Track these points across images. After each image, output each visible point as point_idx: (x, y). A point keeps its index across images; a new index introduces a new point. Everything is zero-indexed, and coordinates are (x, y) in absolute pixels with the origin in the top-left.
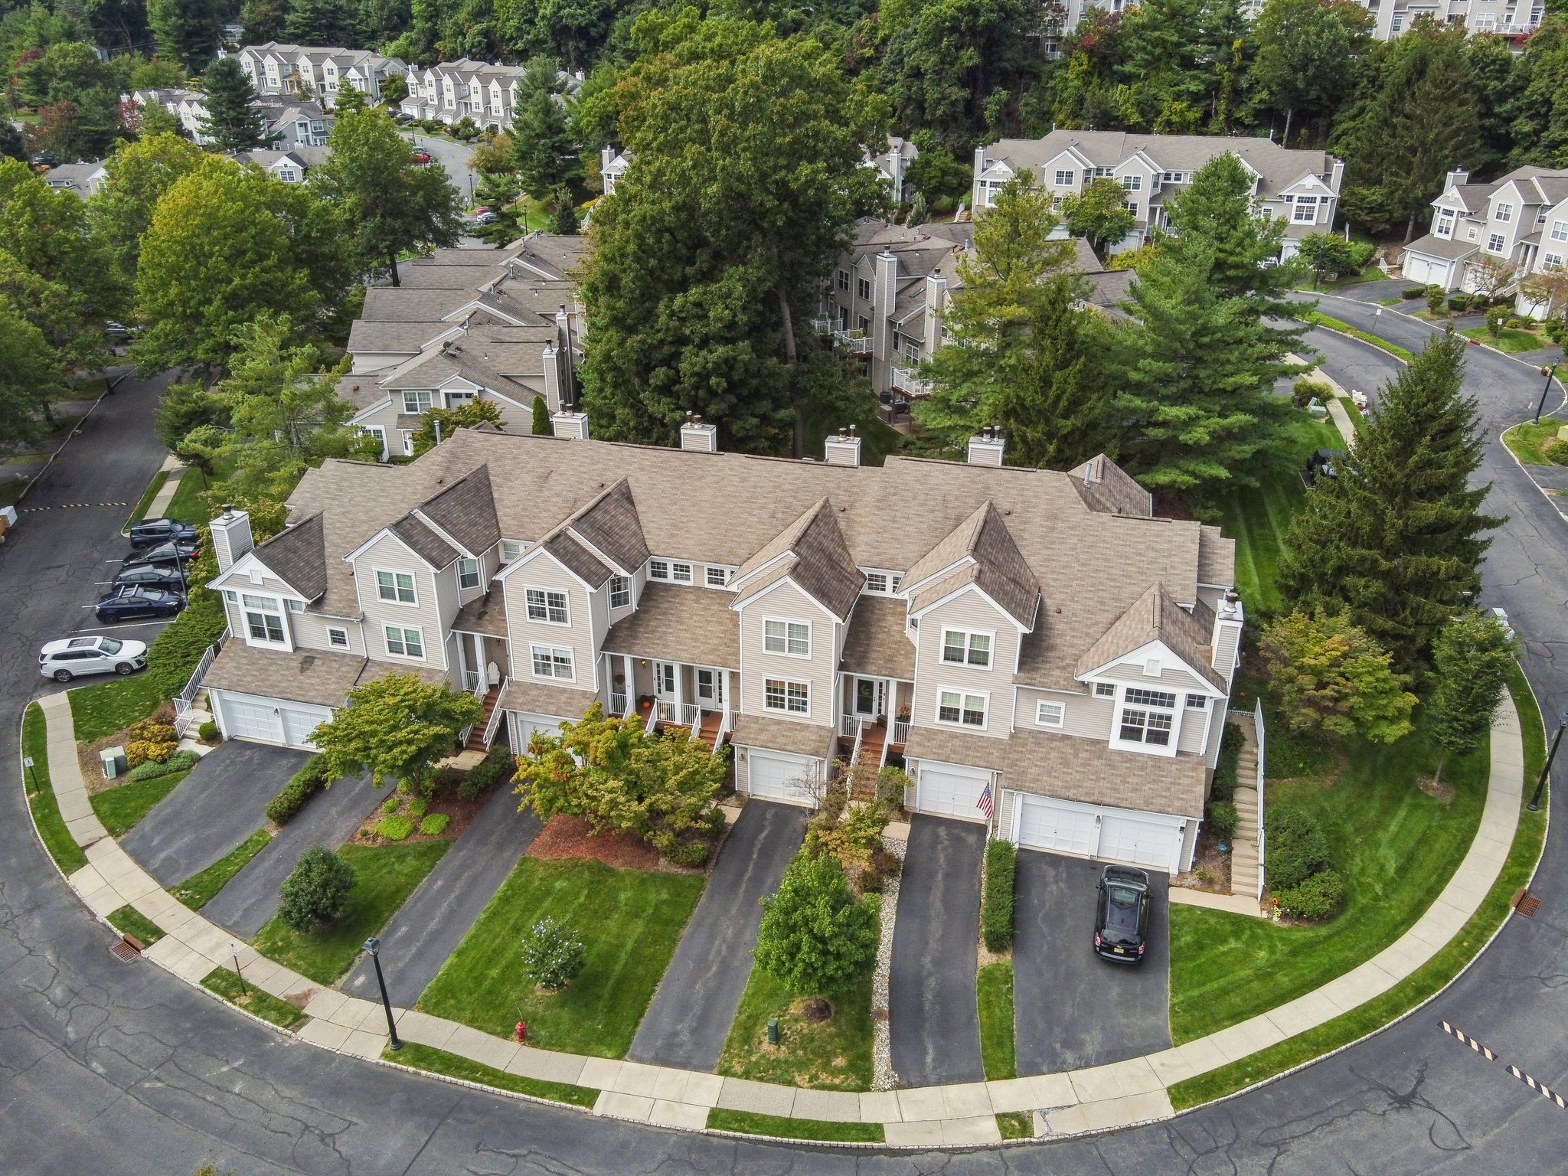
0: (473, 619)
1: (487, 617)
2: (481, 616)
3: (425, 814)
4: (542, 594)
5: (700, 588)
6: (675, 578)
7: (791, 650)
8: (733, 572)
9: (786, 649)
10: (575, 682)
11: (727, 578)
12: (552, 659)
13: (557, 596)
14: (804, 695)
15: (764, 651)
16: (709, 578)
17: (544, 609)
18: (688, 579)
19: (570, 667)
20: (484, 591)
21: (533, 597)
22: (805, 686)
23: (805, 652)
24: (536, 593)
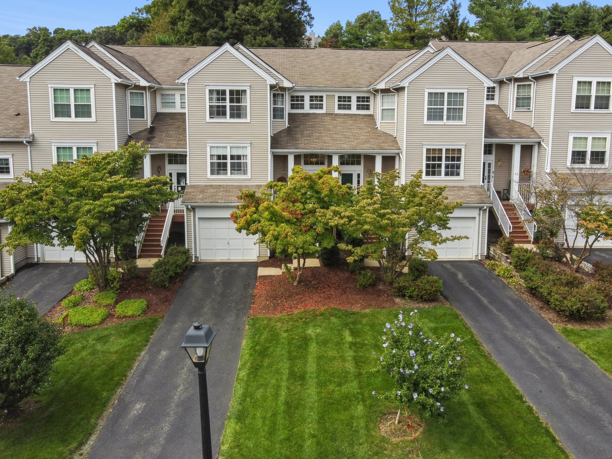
1: (156, 139)
2: (149, 139)
3: (117, 302)
4: (224, 92)
5: (332, 114)
6: (311, 108)
7: (448, 119)
8: (358, 98)
9: (445, 117)
10: (250, 178)
11: (354, 103)
12: (229, 157)
13: (238, 92)
14: (459, 159)
15: (426, 121)
16: (339, 105)
17: (225, 107)
18: (321, 108)
19: (246, 162)
20: (149, 124)
21: (215, 96)
22: (459, 151)
23: (460, 118)
24: (218, 92)
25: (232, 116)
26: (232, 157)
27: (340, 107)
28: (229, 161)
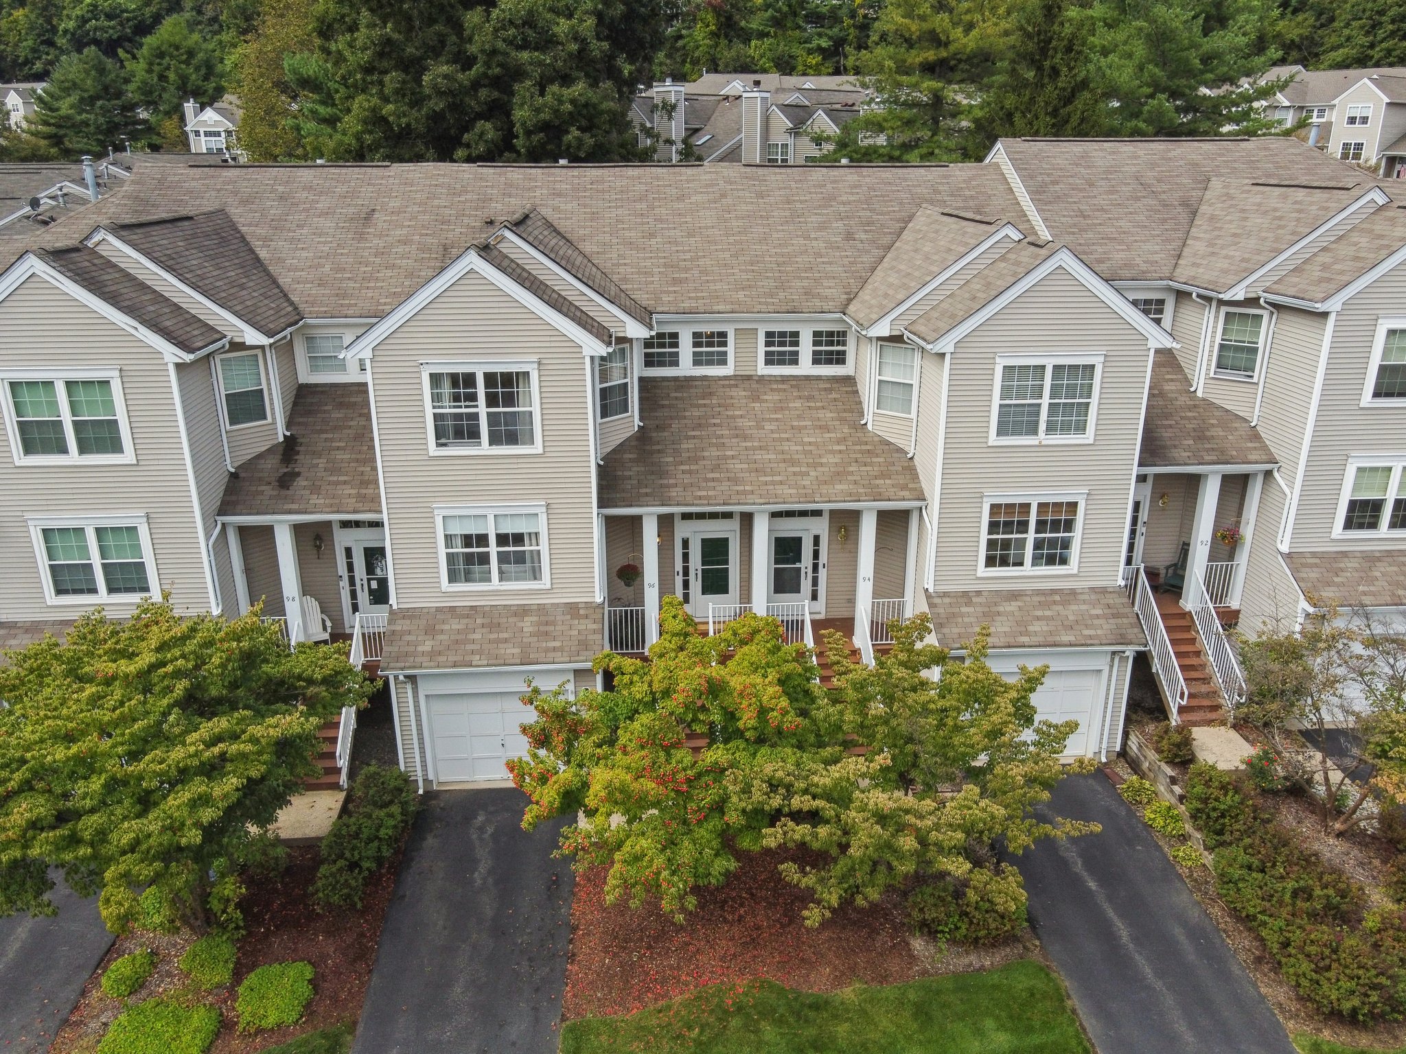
0: (268, 491)
1: (301, 482)
2: (285, 482)
4: (470, 379)
5: (749, 378)
6: (697, 362)
7: (1051, 429)
8: (816, 334)
9: (1042, 426)
10: (548, 586)
11: (806, 349)
12: (492, 540)
13: (508, 379)
14: (1069, 525)
15: (993, 439)
16: (767, 353)
17: (475, 416)
18: (723, 361)
19: (539, 552)
20: (281, 432)
21: (447, 390)
22: (1073, 506)
23: (1081, 428)
24: (454, 379)
25: (495, 440)
26: (502, 539)
27: (769, 361)
28: (493, 549)
